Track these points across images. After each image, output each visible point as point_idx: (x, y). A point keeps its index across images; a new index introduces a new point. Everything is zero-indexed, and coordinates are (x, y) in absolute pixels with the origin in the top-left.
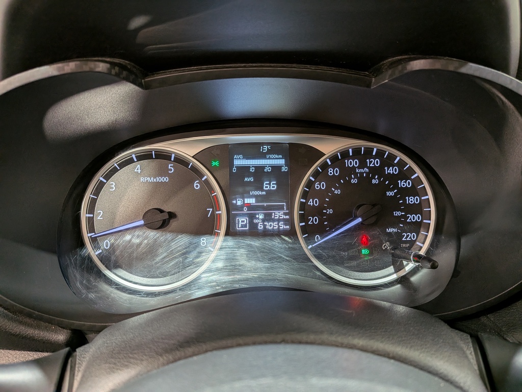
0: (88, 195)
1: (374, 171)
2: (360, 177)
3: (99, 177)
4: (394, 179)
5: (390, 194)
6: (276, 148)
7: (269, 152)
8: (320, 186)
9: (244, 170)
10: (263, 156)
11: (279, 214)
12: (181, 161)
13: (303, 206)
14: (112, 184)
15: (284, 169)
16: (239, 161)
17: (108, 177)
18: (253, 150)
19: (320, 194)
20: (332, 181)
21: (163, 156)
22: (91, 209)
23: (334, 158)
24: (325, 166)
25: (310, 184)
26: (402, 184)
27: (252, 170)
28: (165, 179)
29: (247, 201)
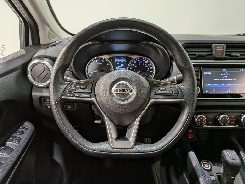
0: (87, 66)
1: (143, 62)
2: (141, 64)
3: (89, 63)
4: (147, 64)
5: (146, 67)
6: (124, 57)
7: (122, 58)
8: (132, 65)
9: (117, 62)
10: (121, 59)
12: (105, 60)
14: (91, 64)
15: (125, 62)
16: (116, 60)
17: (91, 62)
18: (119, 58)
19: (132, 67)
20: (135, 64)
21: (102, 59)
22: (87, 69)
23: (135, 59)
24: (133, 61)
25: (130, 65)
26: (149, 65)
27: (119, 62)
28: (102, 63)
29: (118, 68)
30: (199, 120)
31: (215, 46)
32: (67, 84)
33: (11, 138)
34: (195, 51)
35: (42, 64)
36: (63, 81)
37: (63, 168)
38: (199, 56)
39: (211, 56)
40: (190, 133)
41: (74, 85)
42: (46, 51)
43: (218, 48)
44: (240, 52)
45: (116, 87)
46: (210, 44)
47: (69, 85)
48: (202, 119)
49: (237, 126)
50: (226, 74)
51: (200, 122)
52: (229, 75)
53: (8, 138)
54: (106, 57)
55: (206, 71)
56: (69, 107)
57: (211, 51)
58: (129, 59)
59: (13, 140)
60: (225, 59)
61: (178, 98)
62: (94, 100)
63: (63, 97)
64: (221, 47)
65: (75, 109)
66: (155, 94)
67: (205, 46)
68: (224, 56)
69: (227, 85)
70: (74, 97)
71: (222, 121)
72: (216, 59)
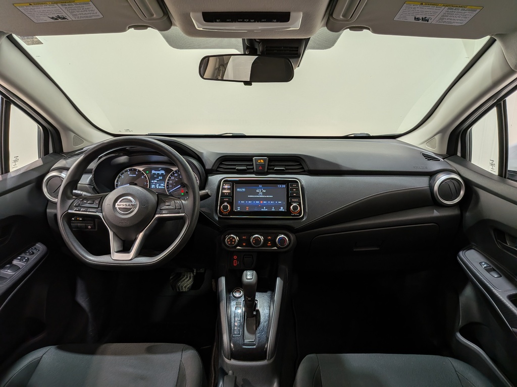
0: (117, 179)
3: (120, 174)
7: (161, 170)
8: (172, 178)
9: (155, 174)
10: (159, 171)
11: (162, 185)
12: (139, 171)
13: (168, 183)
14: (122, 176)
15: (164, 174)
16: (153, 172)
17: (122, 174)
18: (157, 169)
19: (172, 180)
20: (176, 177)
21: (135, 170)
22: (117, 182)
23: (176, 171)
24: (173, 173)
28: (135, 176)
29: (155, 181)
30: (229, 240)
31: (255, 159)
32: (74, 198)
33: (19, 258)
34: (235, 165)
35: (59, 177)
36: (71, 196)
37: (89, 315)
38: (238, 170)
39: (252, 171)
40: (235, 259)
41: (81, 200)
42: (67, 162)
43: (259, 161)
44: (285, 165)
45: (120, 202)
46: (250, 157)
47: (77, 200)
48: (232, 239)
49: (276, 248)
51: (229, 243)
52: (265, 191)
53: (15, 258)
54: (141, 169)
56: (89, 227)
57: (253, 165)
58: (168, 171)
59: (20, 260)
60: (268, 173)
61: (179, 213)
62: (100, 215)
63: (69, 211)
64: (262, 161)
65: (96, 230)
66: (160, 210)
67: (246, 159)
68: (266, 170)
69: (262, 202)
70: (80, 211)
71: (254, 242)
72: (257, 173)
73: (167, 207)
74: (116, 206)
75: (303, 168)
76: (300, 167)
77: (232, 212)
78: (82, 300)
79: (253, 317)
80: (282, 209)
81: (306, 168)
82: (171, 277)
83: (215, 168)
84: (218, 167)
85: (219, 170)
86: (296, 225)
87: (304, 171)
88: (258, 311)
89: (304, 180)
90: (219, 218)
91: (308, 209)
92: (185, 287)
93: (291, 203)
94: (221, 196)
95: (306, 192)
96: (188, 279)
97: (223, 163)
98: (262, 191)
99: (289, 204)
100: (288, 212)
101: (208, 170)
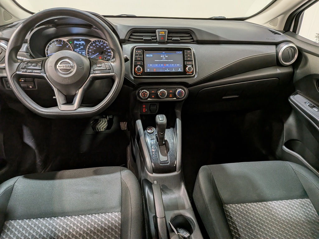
0: (46, 48)
1: (101, 45)
2: (99, 46)
3: (48, 44)
4: (105, 46)
5: (105, 49)
6: (83, 40)
7: (81, 40)
8: (91, 47)
10: (80, 41)
11: (84, 53)
12: (64, 42)
13: (88, 51)
14: (51, 46)
15: (84, 44)
16: (75, 42)
17: (50, 44)
18: (78, 40)
19: (91, 49)
20: (94, 46)
21: (61, 41)
22: (47, 51)
23: (94, 42)
24: (92, 43)
25: (89, 47)
26: (107, 47)
27: (78, 44)
28: (61, 45)
29: (77, 50)
30: (142, 94)
31: (158, 31)
32: (19, 62)
34: (142, 36)
36: (16, 60)
38: (145, 40)
39: (155, 41)
40: (144, 108)
41: (26, 63)
43: (161, 33)
44: (180, 36)
46: (154, 30)
47: (22, 63)
48: (145, 93)
49: (175, 98)
50: (165, 56)
51: (143, 96)
52: (167, 57)
54: (65, 39)
55: (148, 54)
56: (31, 87)
57: (156, 36)
58: (87, 42)
60: (167, 43)
61: (109, 73)
62: (44, 75)
63: (17, 72)
64: (163, 33)
65: (37, 88)
66: (93, 70)
67: (152, 31)
68: (166, 40)
69: (165, 65)
70: (26, 72)
71: (161, 94)
72: (160, 43)
73: (99, 68)
74: (57, 67)
75: (192, 39)
76: (191, 38)
77: (144, 73)
78: (29, 141)
79: (163, 145)
80: (180, 70)
81: (195, 39)
82: (91, 122)
83: (127, 38)
84: (129, 38)
85: (130, 40)
86: (190, 81)
87: (194, 41)
88: (166, 141)
89: (194, 48)
90: (134, 77)
91: (198, 70)
92: (102, 128)
93: (186, 65)
94: (135, 61)
95: (196, 57)
96: (104, 123)
97: (133, 34)
98: (165, 57)
99: (185, 66)
100: (184, 73)
101: (122, 40)
